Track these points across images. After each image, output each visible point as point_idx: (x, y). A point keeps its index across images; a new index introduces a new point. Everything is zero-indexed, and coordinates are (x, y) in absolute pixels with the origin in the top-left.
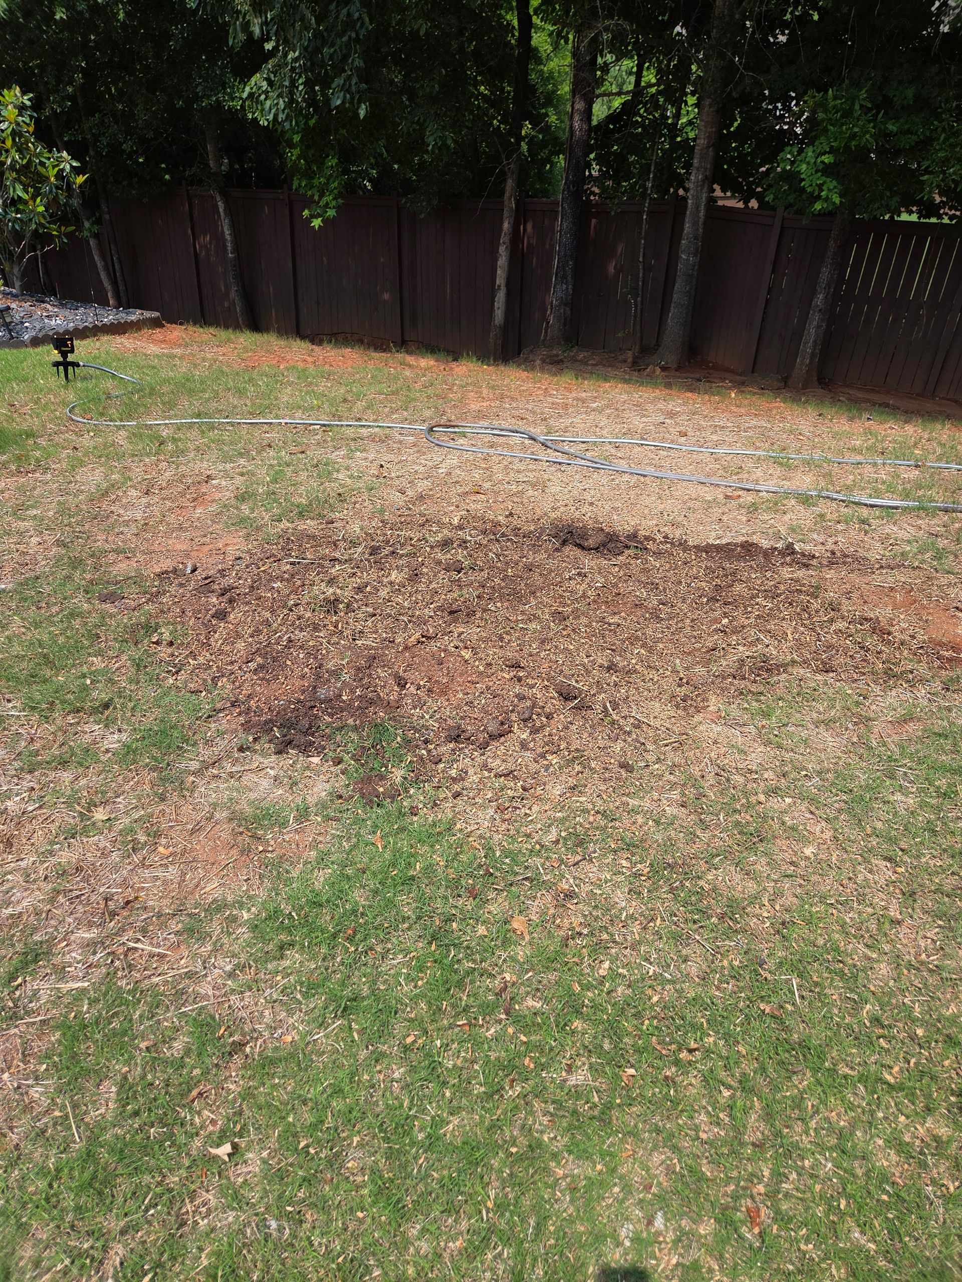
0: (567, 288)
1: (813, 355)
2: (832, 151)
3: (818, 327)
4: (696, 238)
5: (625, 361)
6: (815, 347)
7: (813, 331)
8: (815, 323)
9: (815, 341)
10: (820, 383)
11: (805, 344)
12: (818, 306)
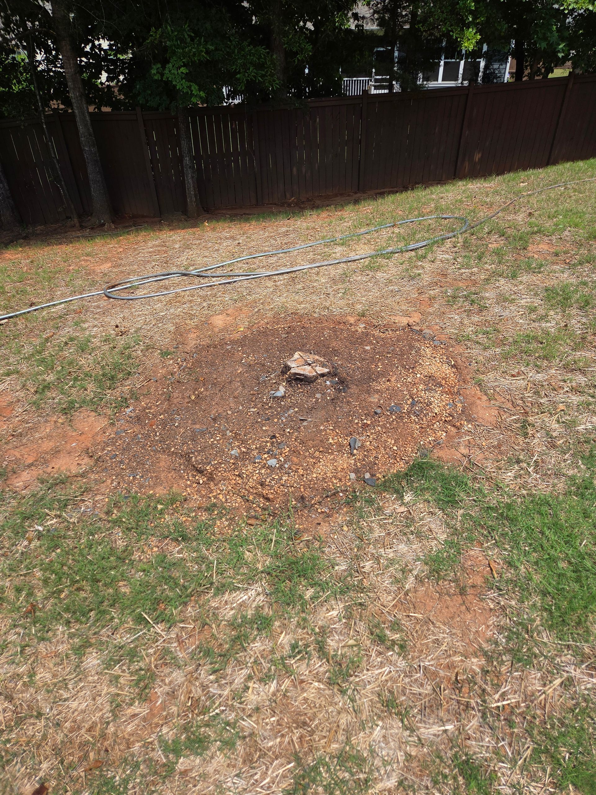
0: (4, 186)
1: (195, 195)
2: (185, 65)
3: (193, 177)
4: (90, 135)
5: (74, 226)
6: (194, 190)
7: (190, 181)
8: (190, 175)
9: (194, 186)
10: (205, 211)
11: (188, 189)
12: (188, 165)
